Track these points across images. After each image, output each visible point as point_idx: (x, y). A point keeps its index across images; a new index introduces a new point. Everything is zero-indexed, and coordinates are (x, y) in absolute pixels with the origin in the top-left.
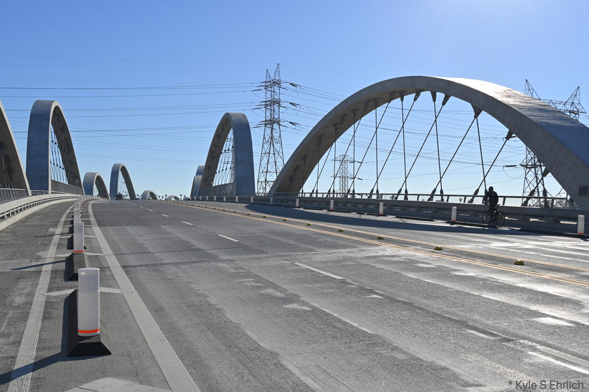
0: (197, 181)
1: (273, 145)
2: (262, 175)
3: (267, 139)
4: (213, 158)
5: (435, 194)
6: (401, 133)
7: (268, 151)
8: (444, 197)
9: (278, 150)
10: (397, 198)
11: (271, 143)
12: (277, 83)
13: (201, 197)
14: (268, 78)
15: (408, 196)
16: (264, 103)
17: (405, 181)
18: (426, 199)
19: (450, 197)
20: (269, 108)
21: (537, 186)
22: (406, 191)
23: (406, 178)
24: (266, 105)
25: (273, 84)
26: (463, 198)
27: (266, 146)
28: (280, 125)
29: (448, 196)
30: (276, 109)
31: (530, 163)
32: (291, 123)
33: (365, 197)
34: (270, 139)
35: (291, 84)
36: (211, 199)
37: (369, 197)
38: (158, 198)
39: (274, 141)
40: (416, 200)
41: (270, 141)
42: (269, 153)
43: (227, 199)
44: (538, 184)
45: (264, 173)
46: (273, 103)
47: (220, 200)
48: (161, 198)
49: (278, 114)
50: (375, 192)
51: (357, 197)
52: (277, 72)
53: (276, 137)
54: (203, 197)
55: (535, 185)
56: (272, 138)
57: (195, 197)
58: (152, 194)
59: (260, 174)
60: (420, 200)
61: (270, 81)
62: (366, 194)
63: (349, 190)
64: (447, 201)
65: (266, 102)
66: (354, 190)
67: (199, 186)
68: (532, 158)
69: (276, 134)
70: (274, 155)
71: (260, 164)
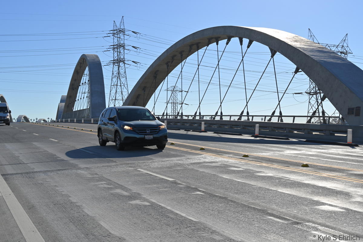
0: (61, 107)
1: (120, 79)
2: (112, 102)
3: (115, 74)
4: (74, 90)
5: (243, 115)
6: (217, 69)
7: (116, 83)
8: (249, 117)
9: (124, 83)
10: (214, 118)
11: (118, 77)
12: (122, 31)
13: (64, 120)
14: (115, 27)
15: (223, 117)
16: (112, 47)
17: (221, 105)
18: (236, 118)
19: (254, 117)
20: (116, 50)
21: (318, 108)
22: (221, 113)
23: (221, 103)
24: (114, 48)
25: (119, 32)
26: (264, 118)
27: (114, 80)
28: (125, 63)
29: (253, 116)
30: (122, 51)
31: (313, 91)
32: (133, 62)
33: (190, 118)
34: (117, 74)
35: (133, 32)
36: (72, 121)
37: (193, 118)
38: (30, 121)
39: (121, 76)
40: (229, 120)
41: (117, 76)
42: (117, 85)
43: (84, 121)
44: (318, 106)
45: (113, 101)
46: (119, 47)
47: (79, 121)
48: (32, 121)
49: (123, 55)
50: (198, 114)
51: (185, 118)
52: (122, 23)
53: (122, 73)
54: (66, 120)
55: (317, 107)
56: (119, 74)
57: (60, 119)
58: (26, 118)
59: (110, 101)
60: (232, 119)
61: (117, 30)
62: (192, 116)
63: (178, 113)
64: (252, 120)
65: (113, 45)
66: (182, 112)
67: (63, 111)
68: (314, 87)
69: (122, 71)
70: (121, 87)
71: (110, 94)
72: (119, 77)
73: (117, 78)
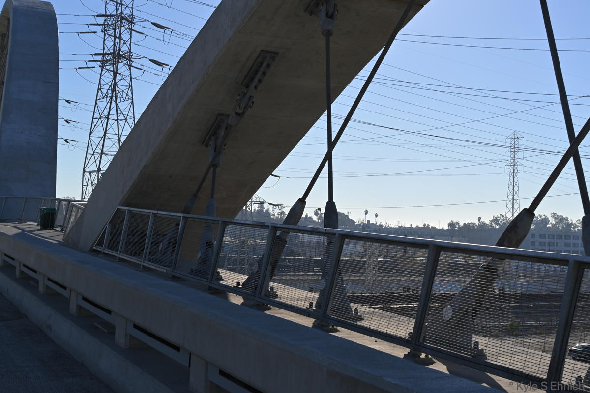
2: (93, 160)
3: (104, 91)
7: (106, 113)
11: (111, 98)
27: (102, 104)
28: (131, 65)
32: (154, 61)
34: (110, 92)
39: (119, 95)
41: (110, 95)
42: (108, 118)
45: (97, 156)
46: (119, 21)
49: (128, 44)
53: (123, 88)
56: (114, 90)
69: (123, 82)
70: (118, 123)
71: (89, 139)
72: (114, 98)
73: (108, 99)
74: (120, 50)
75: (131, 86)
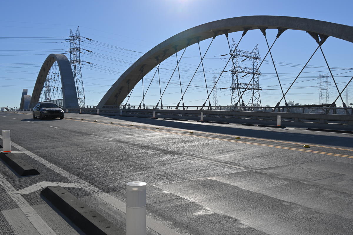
5: (180, 105)
8: (185, 107)
9: (79, 79)
12: (78, 38)
14: (72, 34)
15: (163, 107)
20: (73, 53)
22: (162, 104)
24: (71, 51)
28: (80, 64)
30: (78, 54)
33: (136, 108)
40: (168, 109)
46: (75, 50)
49: (79, 57)
50: (142, 105)
52: (78, 31)
53: (78, 71)
61: (73, 37)
69: (78, 69)
74: (76, 59)
75: (80, 71)
